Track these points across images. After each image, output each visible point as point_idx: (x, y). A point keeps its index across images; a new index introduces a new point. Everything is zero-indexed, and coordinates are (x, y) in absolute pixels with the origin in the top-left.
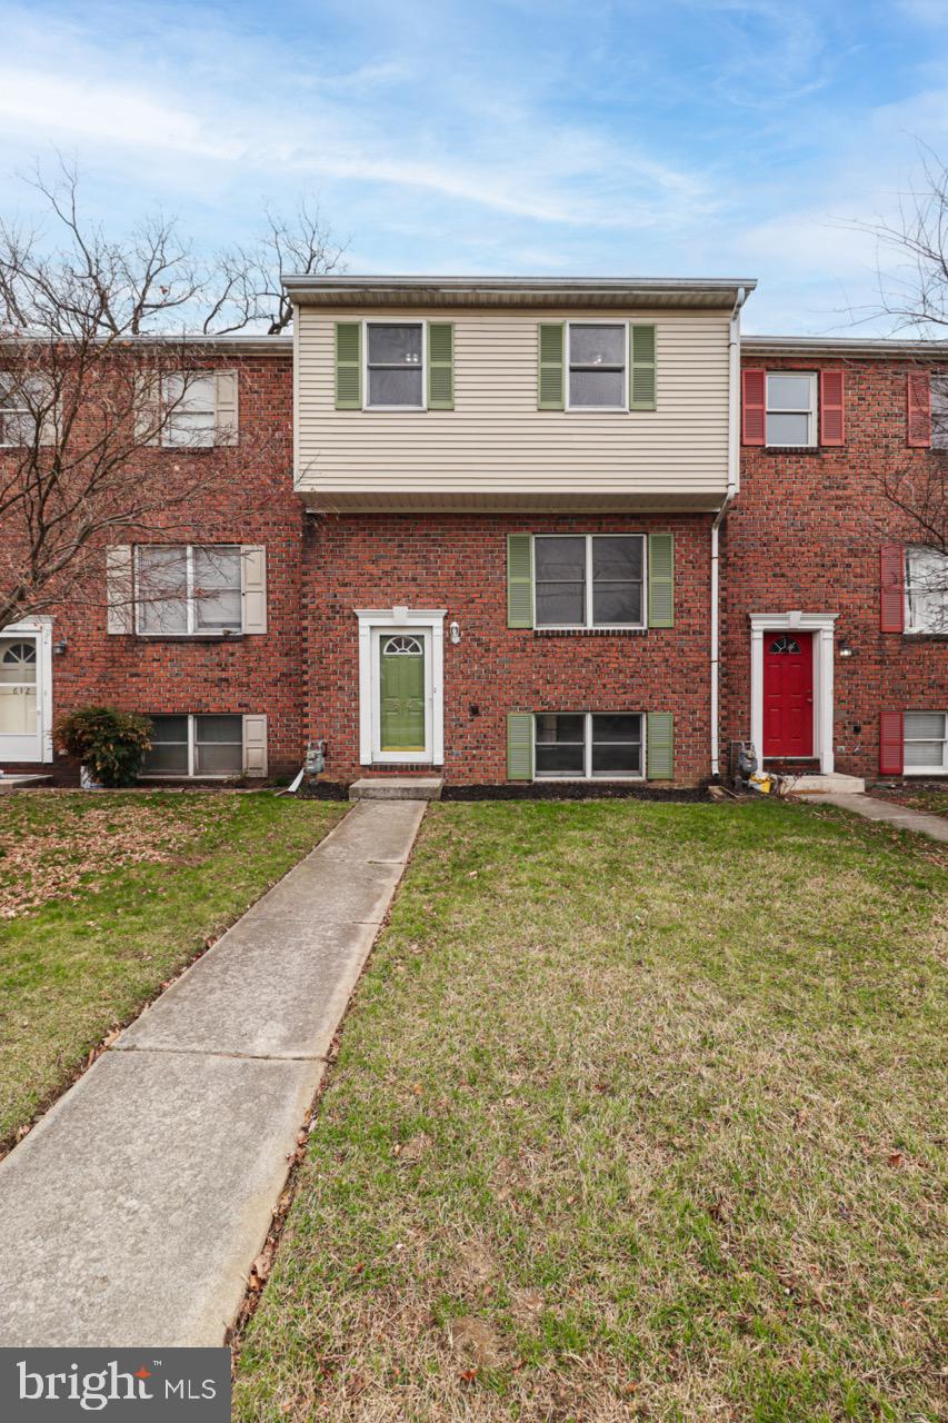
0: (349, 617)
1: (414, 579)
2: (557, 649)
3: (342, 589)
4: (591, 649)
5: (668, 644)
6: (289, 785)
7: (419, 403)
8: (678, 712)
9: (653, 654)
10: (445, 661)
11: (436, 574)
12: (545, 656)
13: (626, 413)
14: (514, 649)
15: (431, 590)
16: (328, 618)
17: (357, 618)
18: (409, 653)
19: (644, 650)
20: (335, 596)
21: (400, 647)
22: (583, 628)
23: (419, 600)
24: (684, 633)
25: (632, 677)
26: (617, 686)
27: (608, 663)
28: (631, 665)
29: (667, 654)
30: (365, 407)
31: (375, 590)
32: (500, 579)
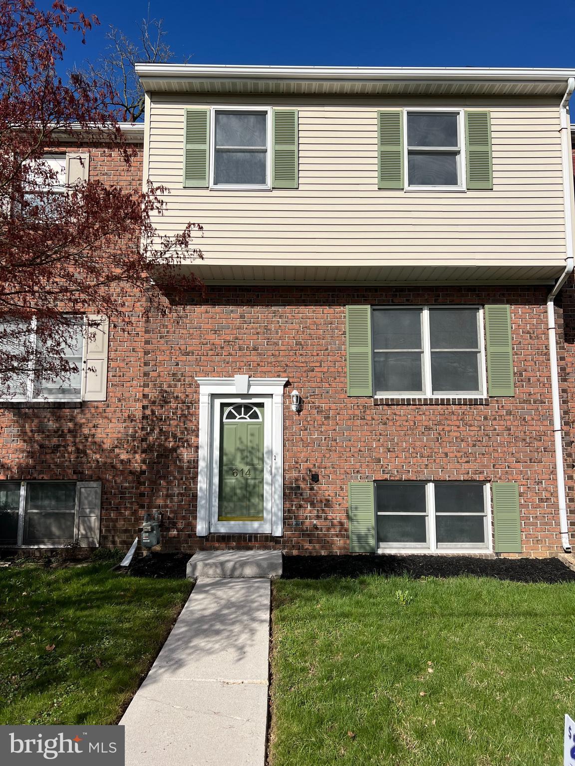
0: (190, 385)
1: (255, 349)
2: (397, 418)
3: (184, 358)
4: (432, 417)
5: (509, 413)
6: (121, 559)
7: (263, 181)
8: (524, 482)
9: (494, 423)
10: (285, 428)
11: (276, 344)
12: (385, 424)
13: (463, 192)
14: (354, 417)
15: (272, 359)
16: (170, 386)
17: (198, 386)
18: (249, 420)
19: (486, 418)
20: (177, 365)
21: (240, 414)
22: (422, 397)
23: (259, 369)
24: (525, 402)
25: (474, 446)
26: (459, 455)
27: (449, 432)
28: (472, 434)
29: (509, 423)
30: (211, 185)
31: (217, 358)
32: (340, 349)
